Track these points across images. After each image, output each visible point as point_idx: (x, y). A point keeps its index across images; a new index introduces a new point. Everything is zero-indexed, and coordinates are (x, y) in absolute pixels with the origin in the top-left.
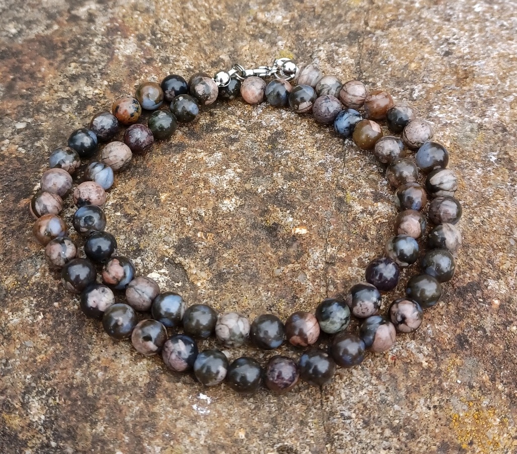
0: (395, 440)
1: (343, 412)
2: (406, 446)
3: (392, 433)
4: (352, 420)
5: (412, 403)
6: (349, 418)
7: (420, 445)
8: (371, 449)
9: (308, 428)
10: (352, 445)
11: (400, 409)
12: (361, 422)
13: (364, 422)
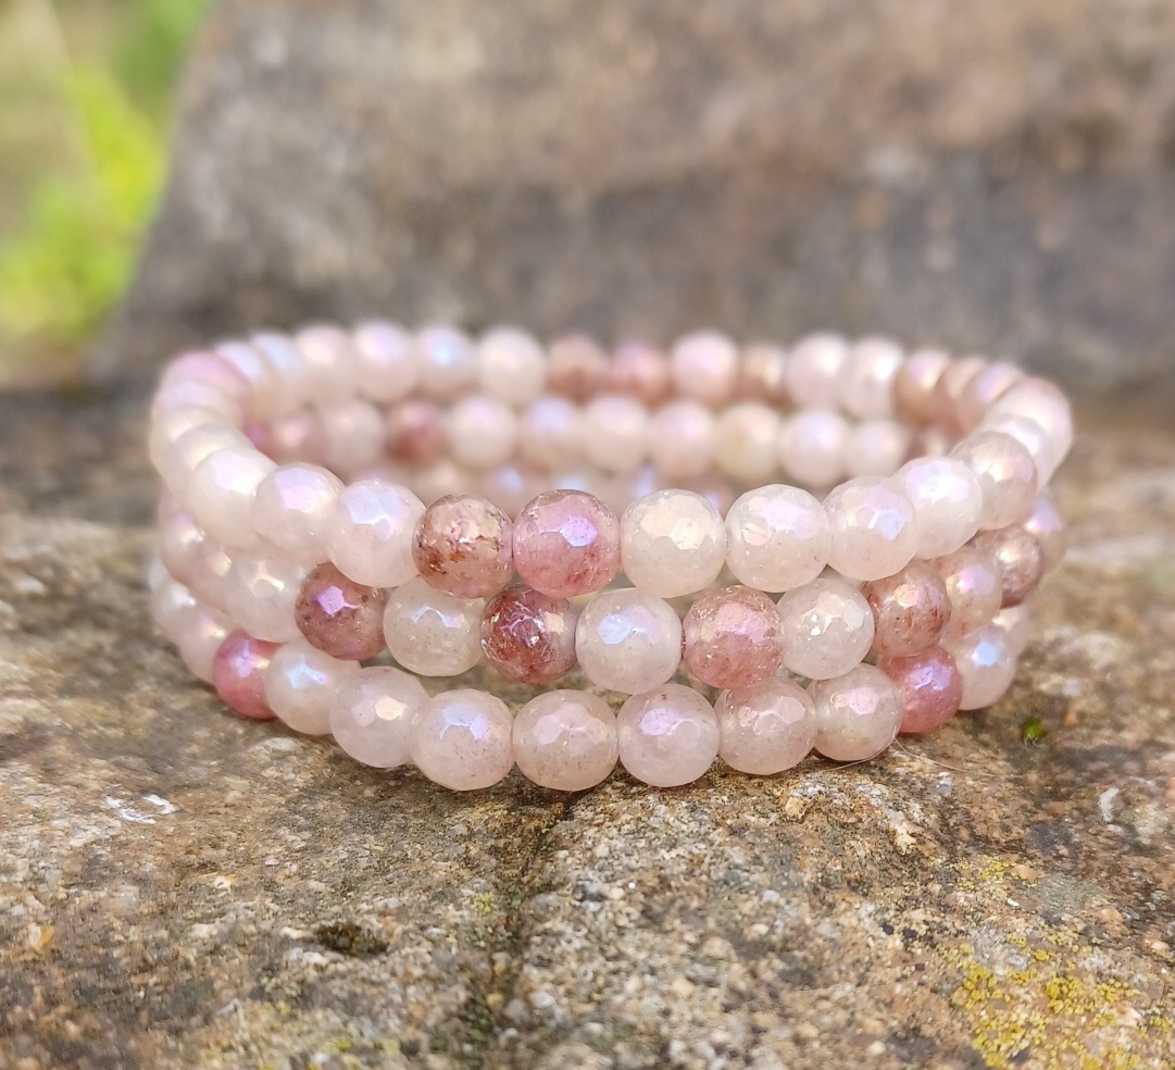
0: (737, 969)
1: (588, 883)
2: (774, 996)
3: (732, 952)
4: (607, 903)
5: (831, 906)
6: (600, 898)
7: (825, 1005)
8: (643, 973)
9: (451, 907)
10: (581, 961)
11: (782, 902)
12: (635, 913)
13: (646, 912)
